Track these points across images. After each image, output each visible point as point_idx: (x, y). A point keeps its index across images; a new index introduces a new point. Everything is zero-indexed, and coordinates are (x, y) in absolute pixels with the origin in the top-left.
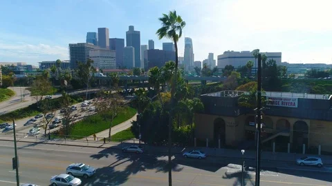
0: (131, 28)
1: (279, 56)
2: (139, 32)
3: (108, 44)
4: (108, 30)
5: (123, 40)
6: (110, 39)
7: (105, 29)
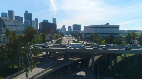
0: (26, 12)
1: (118, 27)
2: (31, 14)
3: (14, 19)
4: (14, 12)
5: (23, 17)
6: (15, 17)
7: (12, 11)
